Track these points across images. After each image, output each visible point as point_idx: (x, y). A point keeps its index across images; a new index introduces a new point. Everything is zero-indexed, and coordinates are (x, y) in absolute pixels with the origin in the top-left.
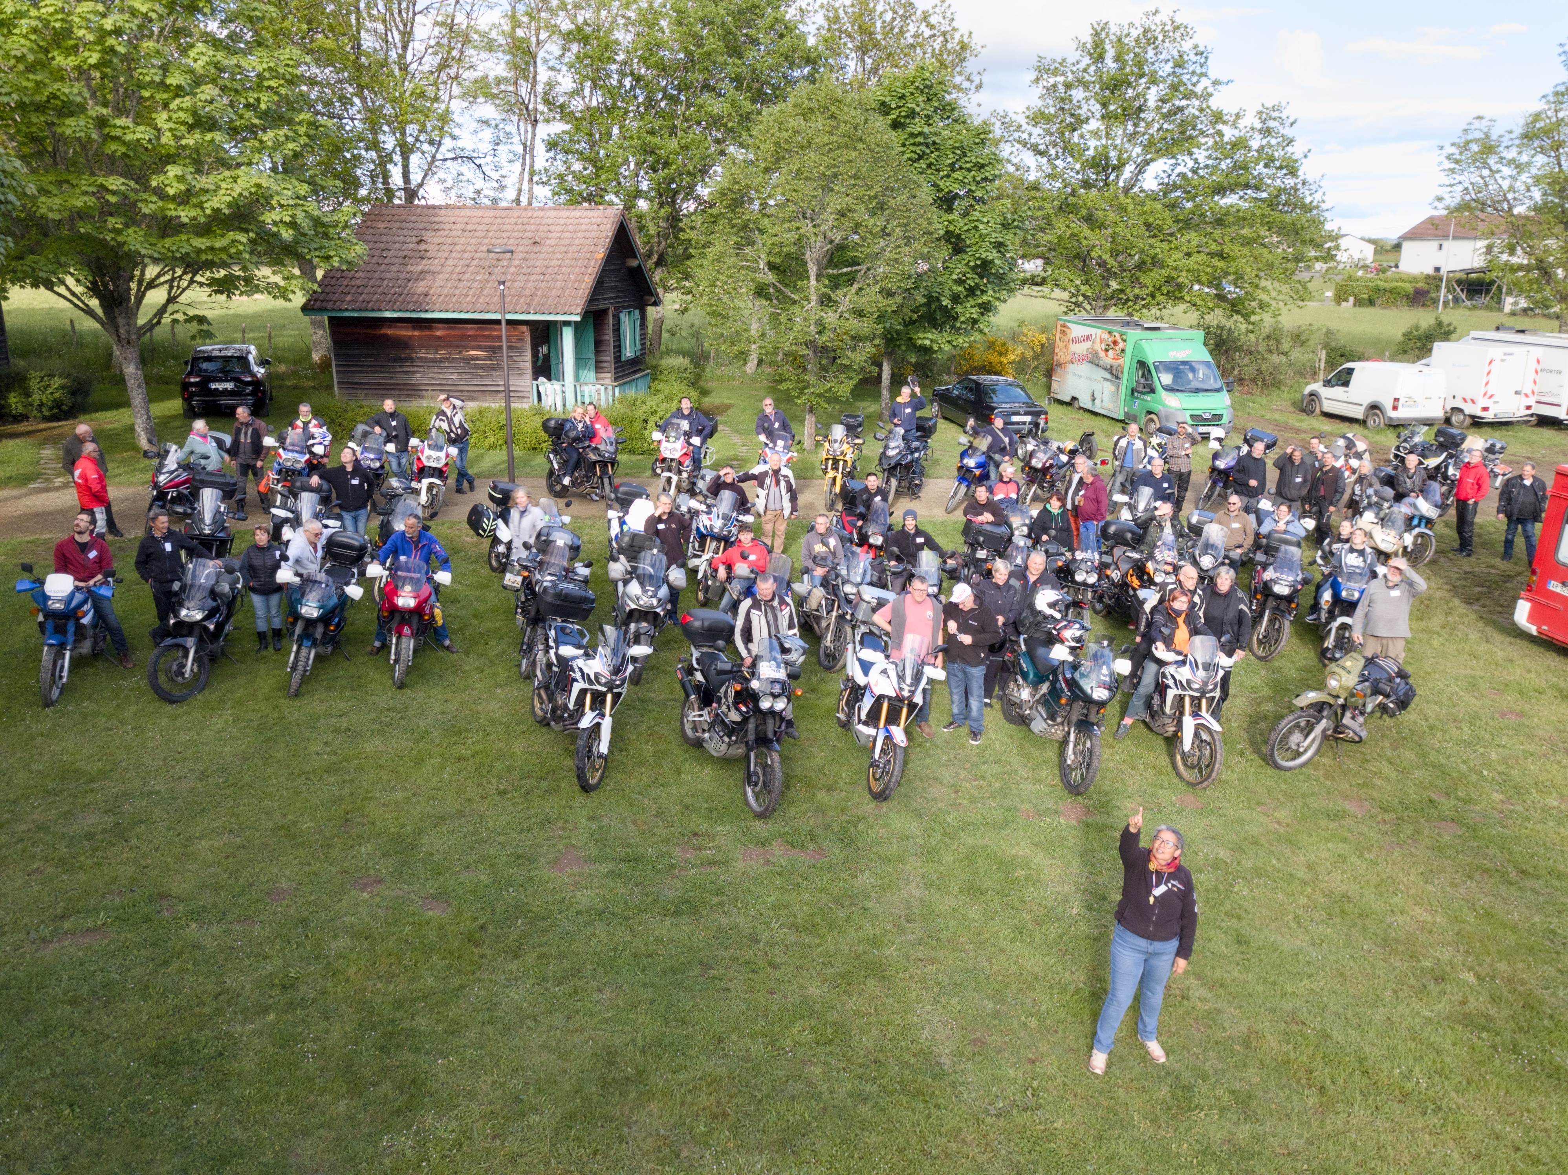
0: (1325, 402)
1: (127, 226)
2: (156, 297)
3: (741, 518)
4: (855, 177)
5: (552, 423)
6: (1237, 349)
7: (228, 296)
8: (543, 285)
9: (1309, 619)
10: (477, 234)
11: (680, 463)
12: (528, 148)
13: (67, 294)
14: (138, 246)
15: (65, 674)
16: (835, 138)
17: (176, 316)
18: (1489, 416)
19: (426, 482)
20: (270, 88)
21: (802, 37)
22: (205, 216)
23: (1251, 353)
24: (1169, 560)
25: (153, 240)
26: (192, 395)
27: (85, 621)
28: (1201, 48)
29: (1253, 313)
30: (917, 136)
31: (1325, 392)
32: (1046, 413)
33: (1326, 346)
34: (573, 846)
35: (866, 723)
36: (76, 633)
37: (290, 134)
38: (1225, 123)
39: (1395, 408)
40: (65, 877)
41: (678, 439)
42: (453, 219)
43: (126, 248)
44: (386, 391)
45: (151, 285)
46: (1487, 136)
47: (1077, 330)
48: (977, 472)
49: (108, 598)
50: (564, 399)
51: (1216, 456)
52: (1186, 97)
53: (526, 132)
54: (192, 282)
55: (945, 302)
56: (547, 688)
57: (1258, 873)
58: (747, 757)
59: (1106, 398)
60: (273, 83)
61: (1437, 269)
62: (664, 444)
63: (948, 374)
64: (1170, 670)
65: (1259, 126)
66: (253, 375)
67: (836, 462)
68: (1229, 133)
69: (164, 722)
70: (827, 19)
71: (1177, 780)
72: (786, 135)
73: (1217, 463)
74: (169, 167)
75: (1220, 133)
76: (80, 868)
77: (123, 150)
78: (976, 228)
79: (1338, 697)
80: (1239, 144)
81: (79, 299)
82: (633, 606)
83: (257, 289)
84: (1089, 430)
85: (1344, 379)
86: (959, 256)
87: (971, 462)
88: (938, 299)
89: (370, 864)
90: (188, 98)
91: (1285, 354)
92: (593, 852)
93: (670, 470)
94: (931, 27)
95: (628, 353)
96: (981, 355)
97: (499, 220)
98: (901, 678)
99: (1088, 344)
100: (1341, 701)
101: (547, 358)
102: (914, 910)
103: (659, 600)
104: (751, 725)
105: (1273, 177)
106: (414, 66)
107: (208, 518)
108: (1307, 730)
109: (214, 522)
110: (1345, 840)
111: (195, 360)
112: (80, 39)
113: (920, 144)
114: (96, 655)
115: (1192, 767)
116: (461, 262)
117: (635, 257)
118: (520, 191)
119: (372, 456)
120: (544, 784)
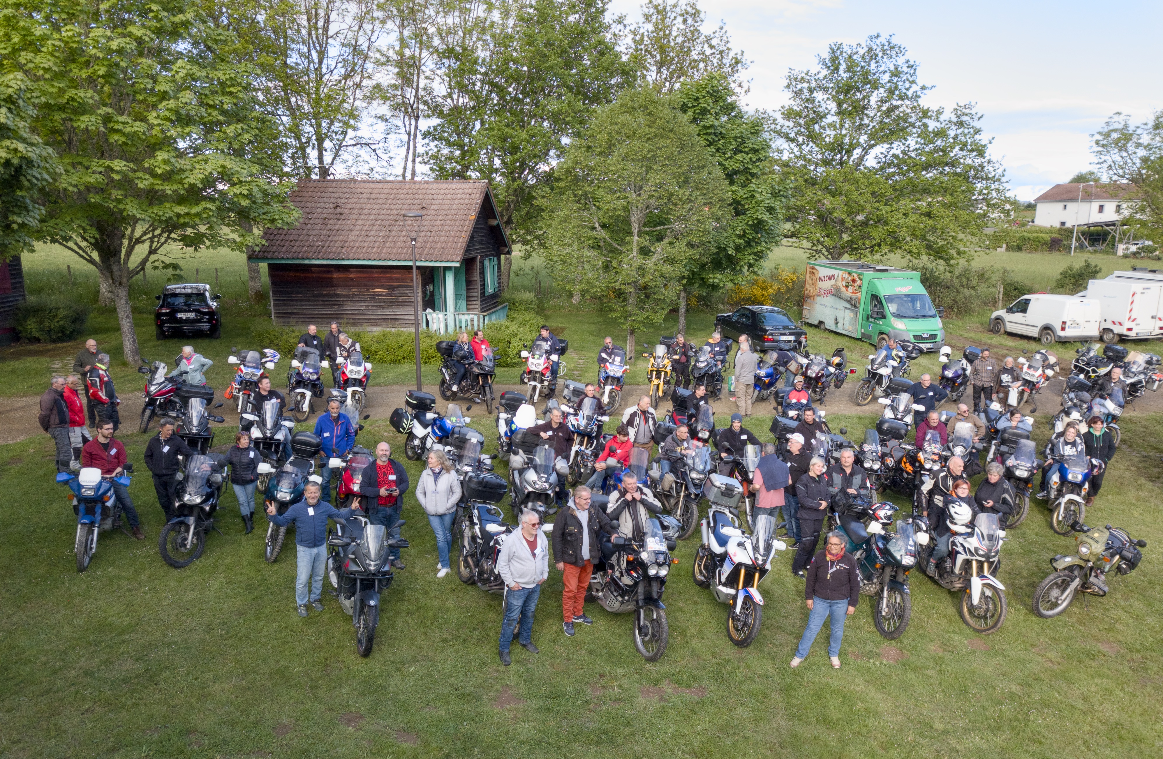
0: (1008, 324)
1: (126, 197)
2: (141, 250)
3: (600, 418)
4: (667, 158)
5: (444, 345)
6: (938, 285)
7: (196, 249)
8: (431, 239)
9: (1039, 496)
10: (380, 201)
11: (543, 375)
12: (411, 137)
13: (75, 248)
14: (135, 212)
15: (94, 546)
16: (653, 130)
17: (156, 264)
18: (1132, 334)
19: (350, 390)
20: (231, 93)
21: (618, 55)
22: (185, 189)
23: (948, 288)
24: (936, 451)
25: (145, 208)
26: (163, 322)
27: (109, 504)
28: (912, 63)
29: (953, 258)
30: (708, 128)
31: (1008, 317)
32: (805, 334)
33: (1003, 282)
34: (508, 685)
35: (725, 585)
36: (102, 514)
37: (245, 127)
38: (930, 117)
39: (1063, 329)
40: (111, 715)
41: (541, 356)
42: (359, 190)
43: (125, 214)
44: (311, 319)
45: (138, 241)
46: (1126, 126)
47: (823, 272)
48: (767, 380)
49: (126, 486)
50: (446, 326)
51: (945, 367)
52: (901, 98)
53: (410, 125)
54: (169, 237)
55: (731, 252)
56: (472, 556)
57: (1046, 704)
58: (637, 612)
59: (847, 322)
60: (232, 89)
61: (1063, 224)
62: (531, 360)
63: (723, 303)
64: (959, 539)
65: (955, 119)
66: (209, 307)
67: (659, 373)
68: (932, 125)
69: (173, 584)
70: (635, 41)
71: (964, 626)
72: (616, 128)
73: (946, 373)
74: (158, 153)
75: (925, 126)
76: (123, 708)
77: (124, 139)
78: (753, 197)
79: (1089, 561)
80: (941, 133)
81: (84, 251)
82: (530, 489)
83: (220, 244)
84: (840, 347)
85: (1023, 307)
86: (740, 217)
87: (762, 373)
88: (725, 249)
89: (351, 702)
90: (172, 101)
91: (974, 288)
92: (524, 691)
93: (534, 380)
94: (711, 47)
95: (490, 290)
96: (747, 291)
97: (395, 191)
98: (756, 548)
99: (832, 282)
100: (1090, 564)
101: (432, 294)
102: (784, 737)
103: (551, 485)
104: (641, 588)
105: (964, 157)
106: (327, 77)
107: (195, 422)
108: (1063, 586)
109: (200, 424)
110: (1108, 677)
111: (166, 296)
112: (91, 56)
113: (710, 134)
114: (115, 530)
115: (979, 617)
116: (368, 223)
117: (495, 218)
118: (405, 168)
119: (311, 371)
120: (476, 633)
